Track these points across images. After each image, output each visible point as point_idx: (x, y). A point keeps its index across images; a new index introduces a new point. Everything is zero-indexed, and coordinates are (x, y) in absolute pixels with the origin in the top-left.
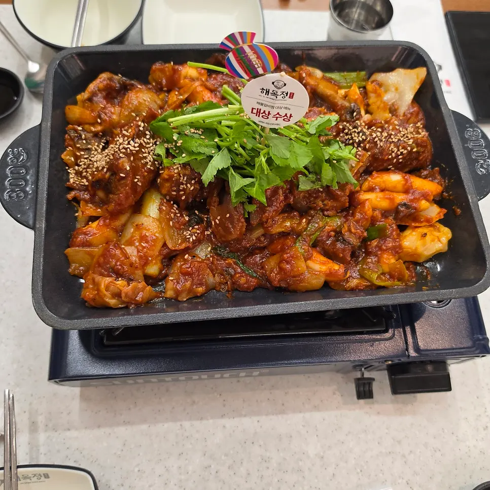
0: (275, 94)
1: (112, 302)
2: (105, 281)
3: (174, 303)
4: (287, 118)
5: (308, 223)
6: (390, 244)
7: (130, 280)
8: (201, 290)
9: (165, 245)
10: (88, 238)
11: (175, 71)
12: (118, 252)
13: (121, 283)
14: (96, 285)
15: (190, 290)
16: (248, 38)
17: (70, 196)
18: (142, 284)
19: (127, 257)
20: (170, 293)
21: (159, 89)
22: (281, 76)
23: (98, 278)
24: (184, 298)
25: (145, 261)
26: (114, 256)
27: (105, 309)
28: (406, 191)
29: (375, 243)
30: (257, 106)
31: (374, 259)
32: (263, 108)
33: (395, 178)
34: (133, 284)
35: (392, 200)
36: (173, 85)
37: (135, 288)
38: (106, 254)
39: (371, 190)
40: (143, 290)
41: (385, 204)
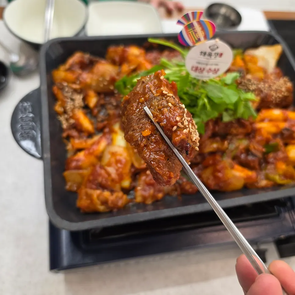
0: (210, 55)
1: (101, 208)
2: (96, 193)
3: (142, 206)
4: (216, 71)
5: (229, 144)
6: (280, 155)
7: (112, 191)
8: (160, 195)
9: (132, 166)
10: (80, 163)
11: (124, 52)
12: (103, 172)
13: (106, 194)
14: (89, 197)
15: (153, 196)
16: (198, 16)
17: (65, 135)
18: (120, 194)
19: (109, 174)
20: (139, 199)
21: (113, 62)
22: (216, 42)
23: (90, 191)
24: (149, 202)
25: (121, 177)
26: (100, 175)
27: (95, 214)
28: (286, 120)
29: (271, 155)
30: (196, 65)
31: (272, 166)
32: (200, 66)
33: (277, 113)
34: (115, 195)
35: (277, 127)
36: (123, 60)
37: (117, 197)
38: (94, 174)
39: (262, 120)
40: (121, 198)
41: (273, 129)
